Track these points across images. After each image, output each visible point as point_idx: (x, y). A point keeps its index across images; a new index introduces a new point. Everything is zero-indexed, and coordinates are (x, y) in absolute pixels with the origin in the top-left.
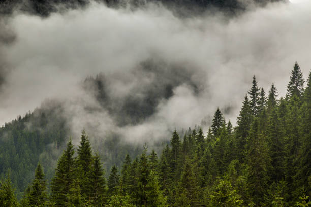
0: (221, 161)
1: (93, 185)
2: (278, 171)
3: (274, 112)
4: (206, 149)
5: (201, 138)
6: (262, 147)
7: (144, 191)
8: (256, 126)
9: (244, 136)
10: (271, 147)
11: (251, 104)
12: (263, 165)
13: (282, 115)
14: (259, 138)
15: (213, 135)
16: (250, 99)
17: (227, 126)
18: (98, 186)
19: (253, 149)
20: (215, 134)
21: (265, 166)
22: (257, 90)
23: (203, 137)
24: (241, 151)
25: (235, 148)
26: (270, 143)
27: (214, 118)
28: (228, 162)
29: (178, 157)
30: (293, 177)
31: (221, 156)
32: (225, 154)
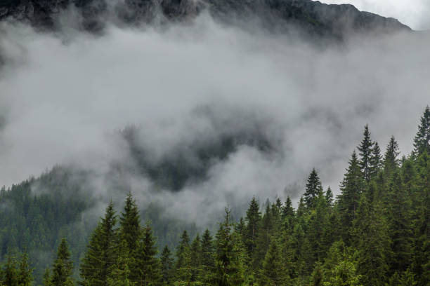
0: (317, 242)
1: (142, 268)
2: (400, 258)
3: (396, 175)
4: (297, 226)
5: (288, 210)
6: (379, 222)
7: (225, 274)
8: (372, 193)
9: (351, 208)
10: (390, 224)
11: (361, 164)
12: (379, 247)
13: (407, 179)
14: (375, 210)
15: (306, 206)
16: (359, 158)
17: (325, 194)
18: (149, 270)
19: (368, 226)
20: (309, 206)
21: (383, 250)
22: (370, 145)
23: (291, 209)
24: (347, 229)
25: (338, 224)
26: (390, 219)
27: (308, 183)
28: (329, 243)
29: (257, 236)
30: (424, 266)
31: (318, 236)
32: (324, 233)
